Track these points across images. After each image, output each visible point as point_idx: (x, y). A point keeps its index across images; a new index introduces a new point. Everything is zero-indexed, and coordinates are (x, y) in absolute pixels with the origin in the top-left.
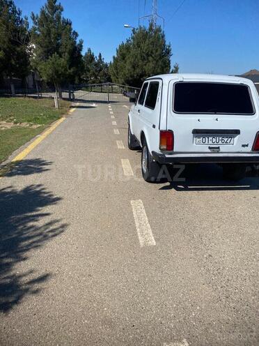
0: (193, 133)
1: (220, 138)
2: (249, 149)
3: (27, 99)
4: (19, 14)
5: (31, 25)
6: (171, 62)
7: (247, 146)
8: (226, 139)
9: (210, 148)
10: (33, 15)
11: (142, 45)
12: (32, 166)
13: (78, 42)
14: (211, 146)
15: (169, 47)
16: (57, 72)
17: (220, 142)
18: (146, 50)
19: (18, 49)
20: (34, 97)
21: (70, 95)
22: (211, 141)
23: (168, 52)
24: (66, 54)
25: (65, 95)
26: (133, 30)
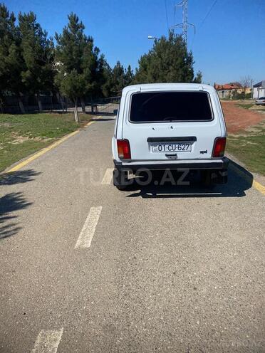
0: (148, 141)
1: (177, 146)
2: (209, 155)
3: (53, 114)
4: (45, 36)
5: (56, 44)
6: (194, 70)
7: (206, 152)
8: (182, 147)
9: (167, 155)
10: (57, 35)
11: (162, 55)
12: (21, 176)
13: (99, 57)
14: (168, 153)
15: (191, 54)
16: (74, 87)
17: (177, 150)
18: (166, 60)
19: (44, 68)
20: (59, 112)
21: (92, 108)
22: (167, 149)
23: (190, 60)
24: (88, 69)
25: (88, 109)
26: (156, 41)
